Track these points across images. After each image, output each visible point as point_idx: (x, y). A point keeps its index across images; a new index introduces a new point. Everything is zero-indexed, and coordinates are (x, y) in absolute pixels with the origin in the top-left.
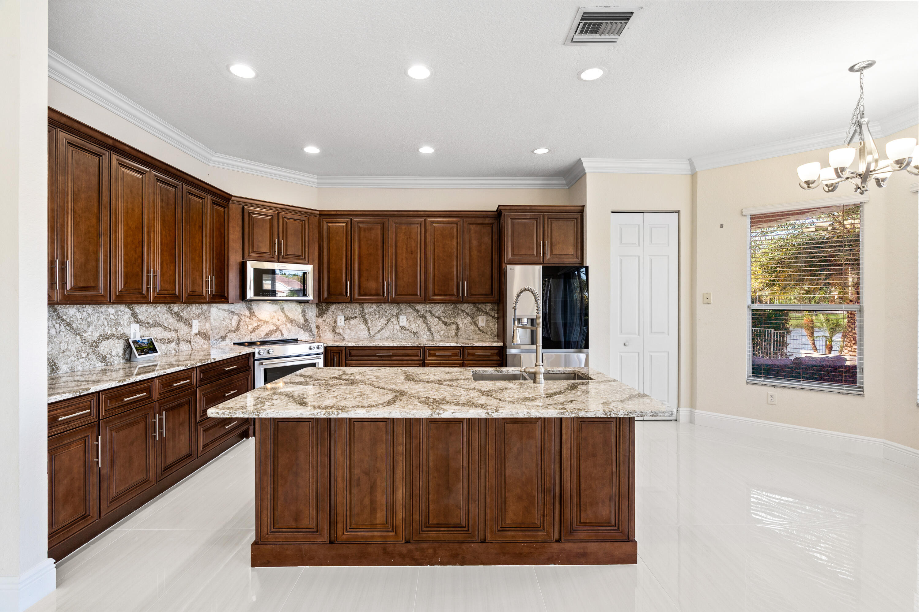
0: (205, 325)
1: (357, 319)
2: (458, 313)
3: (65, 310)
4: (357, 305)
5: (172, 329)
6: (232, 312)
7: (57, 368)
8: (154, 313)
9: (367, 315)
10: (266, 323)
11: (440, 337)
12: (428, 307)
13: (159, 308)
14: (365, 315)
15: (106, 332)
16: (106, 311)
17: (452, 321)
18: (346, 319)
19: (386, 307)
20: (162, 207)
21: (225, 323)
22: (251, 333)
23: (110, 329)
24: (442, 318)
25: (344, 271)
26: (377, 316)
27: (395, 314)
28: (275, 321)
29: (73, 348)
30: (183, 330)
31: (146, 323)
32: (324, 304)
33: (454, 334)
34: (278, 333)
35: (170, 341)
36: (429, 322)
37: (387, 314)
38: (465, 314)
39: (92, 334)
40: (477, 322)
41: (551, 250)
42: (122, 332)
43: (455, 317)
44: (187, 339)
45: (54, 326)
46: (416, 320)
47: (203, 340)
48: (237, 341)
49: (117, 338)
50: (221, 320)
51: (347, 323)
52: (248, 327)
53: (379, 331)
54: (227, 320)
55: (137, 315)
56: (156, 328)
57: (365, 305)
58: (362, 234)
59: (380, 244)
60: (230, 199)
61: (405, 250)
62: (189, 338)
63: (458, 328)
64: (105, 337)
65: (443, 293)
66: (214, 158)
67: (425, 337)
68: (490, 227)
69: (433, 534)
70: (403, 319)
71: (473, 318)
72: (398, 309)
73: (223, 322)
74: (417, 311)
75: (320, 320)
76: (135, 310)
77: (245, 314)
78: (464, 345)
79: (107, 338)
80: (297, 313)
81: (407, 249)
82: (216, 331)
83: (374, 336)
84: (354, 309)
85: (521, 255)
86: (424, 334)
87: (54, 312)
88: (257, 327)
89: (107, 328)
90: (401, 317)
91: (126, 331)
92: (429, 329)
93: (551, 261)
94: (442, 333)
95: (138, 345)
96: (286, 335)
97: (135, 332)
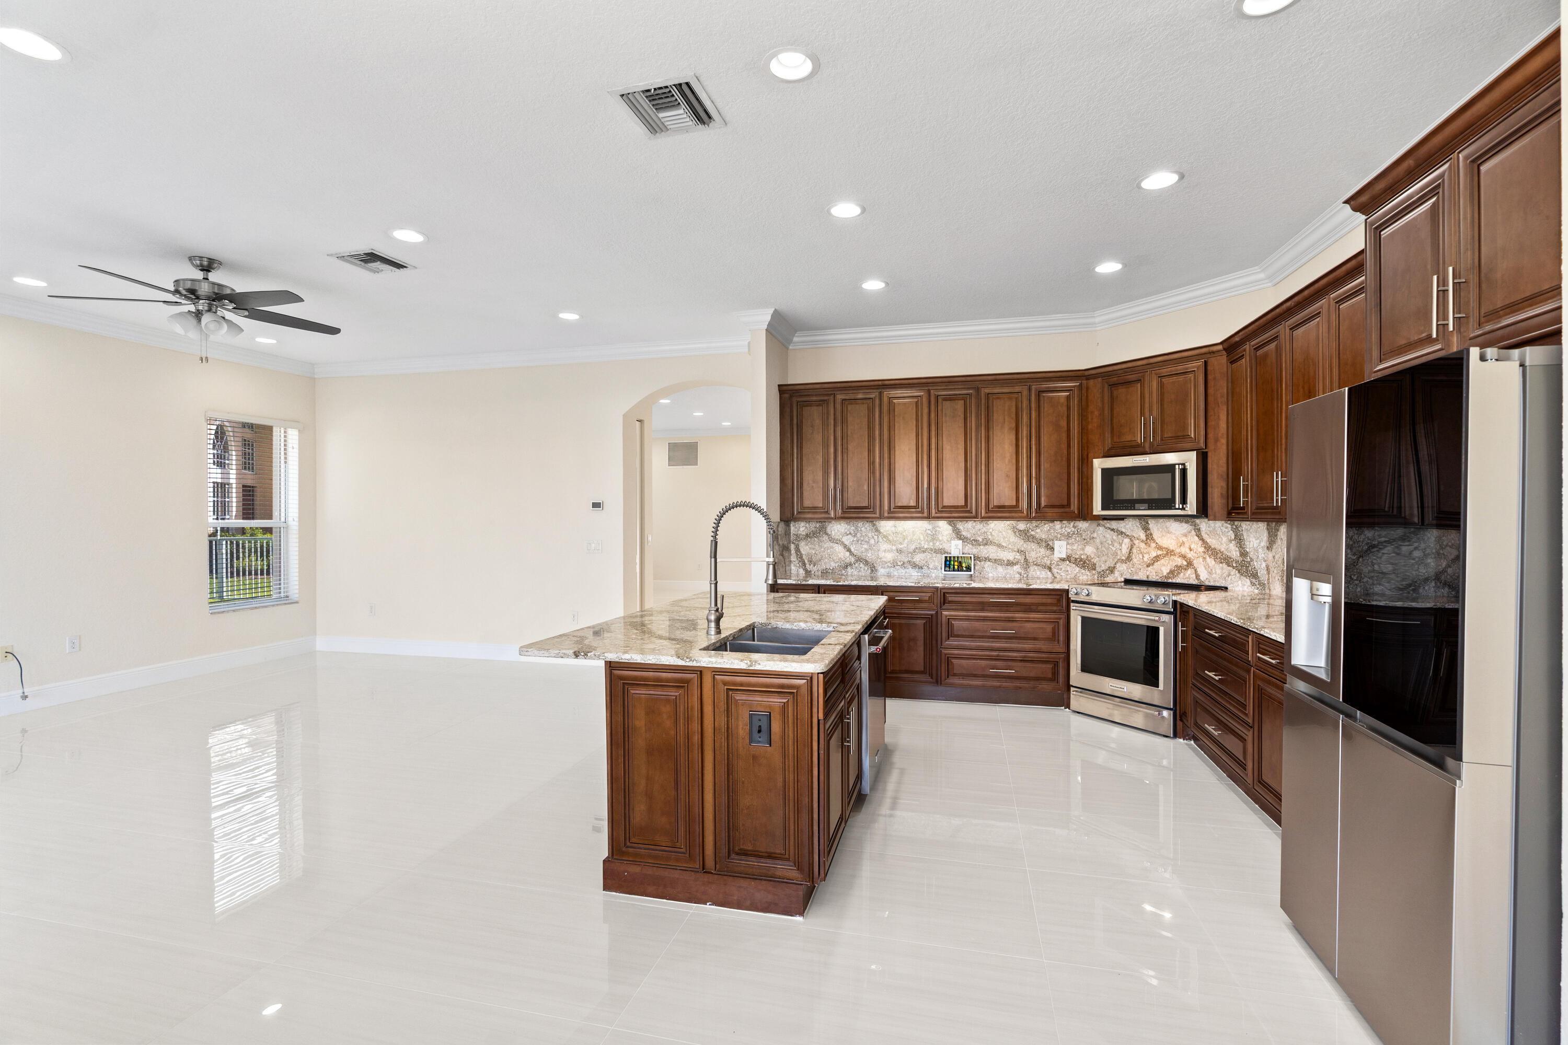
0: (1083, 549)
5: (1016, 549)
6: (1122, 533)
7: (876, 570)
8: (984, 529)
10: (1170, 553)
13: (994, 524)
15: (923, 546)
16: (921, 527)
21: (1114, 549)
22: (1148, 566)
23: (926, 543)
25: (1243, 456)
28: (1184, 550)
30: (1036, 552)
31: (974, 540)
32: (1274, 523)
34: (1189, 571)
35: (1011, 563)
39: (908, 546)
41: (1481, 297)
42: (941, 547)
44: (1042, 563)
45: (873, 537)
47: (1077, 569)
48: (1129, 577)
49: (934, 552)
50: (1108, 544)
52: (1143, 557)
54: (1116, 544)
55: (959, 532)
56: (987, 547)
58: (1259, 368)
60: (1083, 376)
62: (1048, 562)
64: (921, 550)
73: (1111, 547)
76: (957, 526)
77: (1140, 536)
79: (924, 552)
80: (1225, 539)
82: (1103, 559)
87: (873, 526)
88: (1157, 559)
89: (923, 542)
91: (946, 546)
95: (950, 561)
96: (1205, 577)
97: (956, 548)
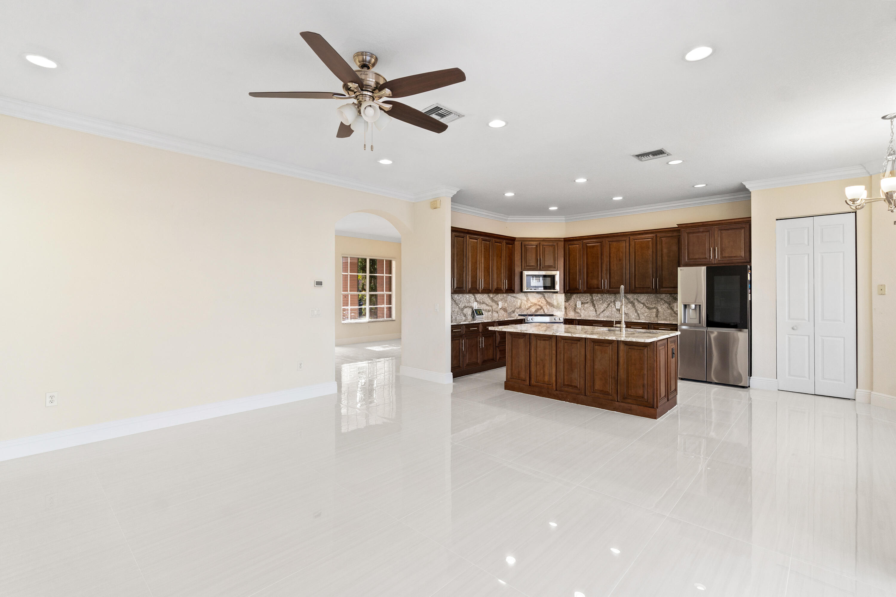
0: (505, 305)
1: (589, 303)
2: (658, 301)
3: (454, 296)
4: (589, 295)
5: (490, 305)
6: (516, 298)
8: (483, 297)
9: (595, 301)
10: (535, 304)
11: (644, 317)
12: (635, 296)
13: (484, 295)
14: (594, 301)
15: (467, 305)
16: (466, 296)
17: (654, 307)
18: (582, 303)
19: (607, 296)
20: (484, 252)
21: (514, 304)
22: (527, 309)
23: (468, 303)
24: (646, 303)
25: (578, 274)
26: (601, 302)
27: (613, 301)
28: (540, 303)
29: (456, 310)
30: (495, 306)
31: (480, 302)
32: (569, 294)
33: (654, 316)
34: (541, 310)
35: (489, 311)
36: (636, 307)
37: (608, 301)
38: (663, 301)
39: (462, 305)
40: (673, 307)
41: (722, 254)
42: (471, 305)
43: (655, 304)
46: (627, 305)
47: (504, 312)
48: (520, 314)
49: (469, 308)
50: (512, 302)
51: (583, 306)
52: (526, 306)
53: (603, 312)
54: (515, 301)
55: (476, 299)
56: (483, 304)
57: (594, 295)
58: (589, 250)
59: (600, 256)
60: (515, 240)
61: (615, 259)
62: (497, 310)
63: (658, 311)
64: (465, 307)
65: (642, 287)
66: (509, 219)
67: (633, 316)
68: (677, 239)
69: (566, 389)
70: (618, 304)
71: (670, 304)
72: (615, 297)
74: (628, 299)
75: (567, 304)
76: (475, 296)
77: (523, 299)
78: (651, 322)
79: (466, 308)
80: (553, 299)
81: (616, 258)
82: (510, 308)
83: (599, 314)
84: (587, 297)
85: (696, 259)
86: (633, 314)
88: (530, 307)
89: (466, 303)
90: (617, 303)
92: (636, 311)
93: (721, 262)
94: (646, 314)
95: (476, 311)
96: (547, 312)
97: (476, 306)
